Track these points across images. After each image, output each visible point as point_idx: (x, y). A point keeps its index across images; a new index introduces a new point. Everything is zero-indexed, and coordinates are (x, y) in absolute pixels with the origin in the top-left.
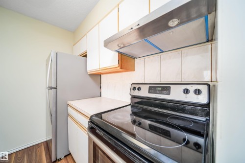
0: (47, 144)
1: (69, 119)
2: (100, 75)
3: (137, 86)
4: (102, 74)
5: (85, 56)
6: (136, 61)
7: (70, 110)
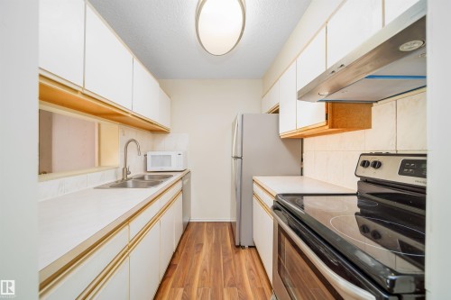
0: (231, 225)
1: (255, 200)
2: (302, 140)
3: (371, 159)
4: (306, 137)
5: (277, 112)
6: (375, 108)
7: (256, 188)
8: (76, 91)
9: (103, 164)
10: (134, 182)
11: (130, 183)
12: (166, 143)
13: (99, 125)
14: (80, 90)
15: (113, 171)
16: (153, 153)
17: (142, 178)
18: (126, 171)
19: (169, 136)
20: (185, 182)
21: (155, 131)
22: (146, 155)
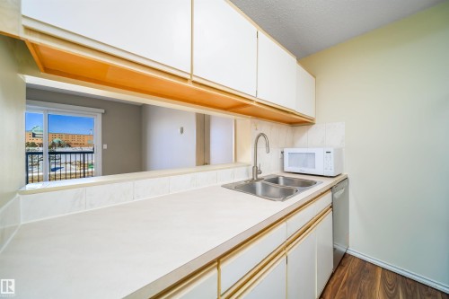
8: (186, 80)
9: (239, 160)
10: (263, 184)
11: (259, 185)
12: (309, 137)
13: (235, 121)
14: (188, 77)
15: (244, 168)
16: (292, 150)
17: (276, 181)
18: (257, 171)
19: (313, 127)
20: (337, 195)
21: (296, 123)
22: (282, 153)
